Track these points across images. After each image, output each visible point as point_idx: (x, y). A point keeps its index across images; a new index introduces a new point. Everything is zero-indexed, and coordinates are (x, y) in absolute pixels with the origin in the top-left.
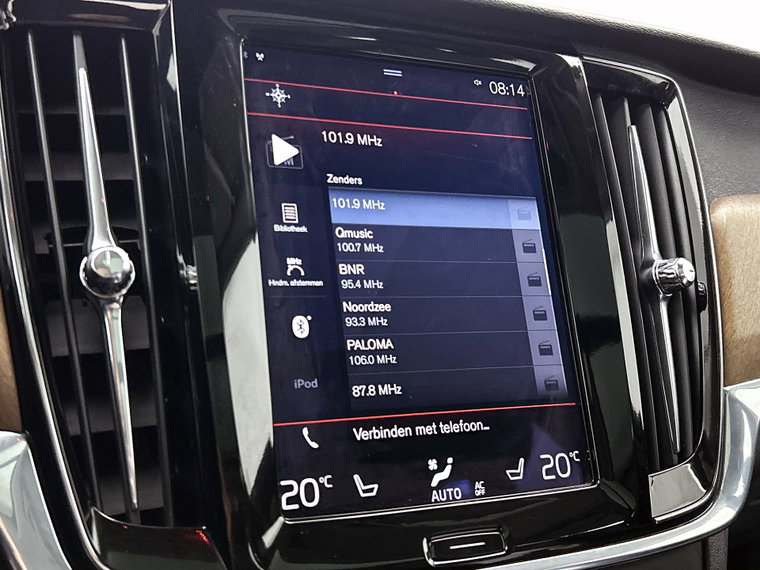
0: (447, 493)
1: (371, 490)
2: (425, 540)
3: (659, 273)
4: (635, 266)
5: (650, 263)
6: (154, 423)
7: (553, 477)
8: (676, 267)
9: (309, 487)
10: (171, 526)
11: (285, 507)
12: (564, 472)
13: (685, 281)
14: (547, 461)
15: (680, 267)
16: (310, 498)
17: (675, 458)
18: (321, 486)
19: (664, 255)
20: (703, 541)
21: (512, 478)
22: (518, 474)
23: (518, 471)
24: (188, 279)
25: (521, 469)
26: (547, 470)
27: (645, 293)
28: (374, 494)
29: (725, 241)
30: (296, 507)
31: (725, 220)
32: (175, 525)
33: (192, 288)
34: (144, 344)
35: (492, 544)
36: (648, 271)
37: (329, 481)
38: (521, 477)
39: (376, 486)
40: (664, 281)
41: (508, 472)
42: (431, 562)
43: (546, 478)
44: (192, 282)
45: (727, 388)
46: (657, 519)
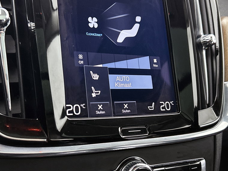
2: (120, 128)
3: (204, 39)
4: (196, 37)
5: (199, 36)
6: (17, 81)
7: (164, 110)
8: (210, 37)
9: (77, 108)
10: (24, 118)
11: (68, 114)
13: (212, 43)
14: (163, 104)
16: (77, 112)
17: (206, 106)
18: (81, 107)
19: (204, 33)
20: (214, 135)
21: (150, 109)
22: (152, 108)
23: (152, 107)
24: (31, 27)
25: (153, 106)
26: (162, 107)
27: (198, 47)
29: (226, 30)
30: (72, 114)
31: (226, 23)
32: (26, 118)
33: (33, 31)
34: (14, 51)
35: (143, 131)
36: (199, 39)
37: (84, 106)
38: (153, 109)
40: (205, 43)
41: (148, 107)
42: (122, 136)
43: (162, 110)
44: (32, 28)
45: (225, 83)
46: (201, 126)
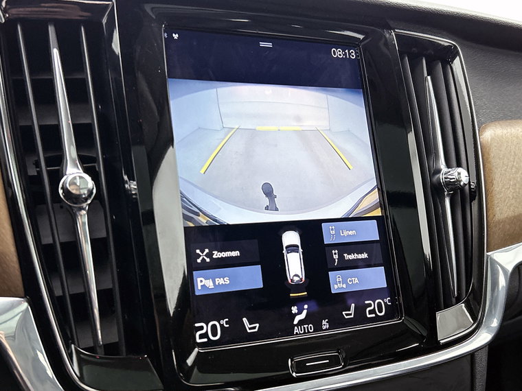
0: (304, 328)
1: (254, 328)
2: (290, 360)
3: (445, 178)
4: (429, 173)
5: (439, 171)
6: (111, 286)
7: (374, 315)
8: (457, 174)
9: (214, 327)
10: (124, 355)
11: (198, 340)
12: (381, 312)
13: (462, 184)
14: (370, 305)
15: (459, 174)
16: (214, 334)
17: (454, 300)
18: (222, 326)
19: (448, 165)
20: (472, 355)
21: (346, 317)
22: (351, 314)
23: (350, 312)
24: (131, 190)
25: (352, 311)
26: (369, 311)
27: (435, 191)
28: (256, 330)
29: (489, 154)
30: (206, 340)
32: (127, 355)
33: (134, 196)
34: (103, 234)
35: (334, 361)
36: (438, 176)
37: (227, 323)
38: (352, 316)
39: (257, 325)
40: (448, 184)
41: (344, 313)
42: (294, 374)
43: (369, 316)
44: (133, 192)
45: (489, 254)
46: (441, 342)
